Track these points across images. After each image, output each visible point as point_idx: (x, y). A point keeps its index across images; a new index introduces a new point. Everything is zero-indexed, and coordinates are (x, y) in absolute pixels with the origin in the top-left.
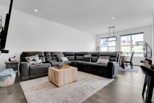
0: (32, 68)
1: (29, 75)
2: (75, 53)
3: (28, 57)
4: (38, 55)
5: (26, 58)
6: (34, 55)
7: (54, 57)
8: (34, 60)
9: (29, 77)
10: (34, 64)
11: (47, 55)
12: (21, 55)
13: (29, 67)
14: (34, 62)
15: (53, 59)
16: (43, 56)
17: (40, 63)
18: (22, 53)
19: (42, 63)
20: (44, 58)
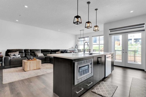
0: (12, 60)
1: (10, 65)
2: (51, 50)
3: (10, 53)
4: (18, 52)
5: (9, 54)
6: (16, 52)
7: (32, 53)
8: (14, 55)
9: (9, 66)
10: (14, 58)
11: (27, 52)
12: (6, 52)
13: (10, 59)
14: (14, 57)
15: (31, 55)
16: (23, 53)
17: (19, 57)
18: (6, 50)
19: (20, 57)
20: (24, 54)
